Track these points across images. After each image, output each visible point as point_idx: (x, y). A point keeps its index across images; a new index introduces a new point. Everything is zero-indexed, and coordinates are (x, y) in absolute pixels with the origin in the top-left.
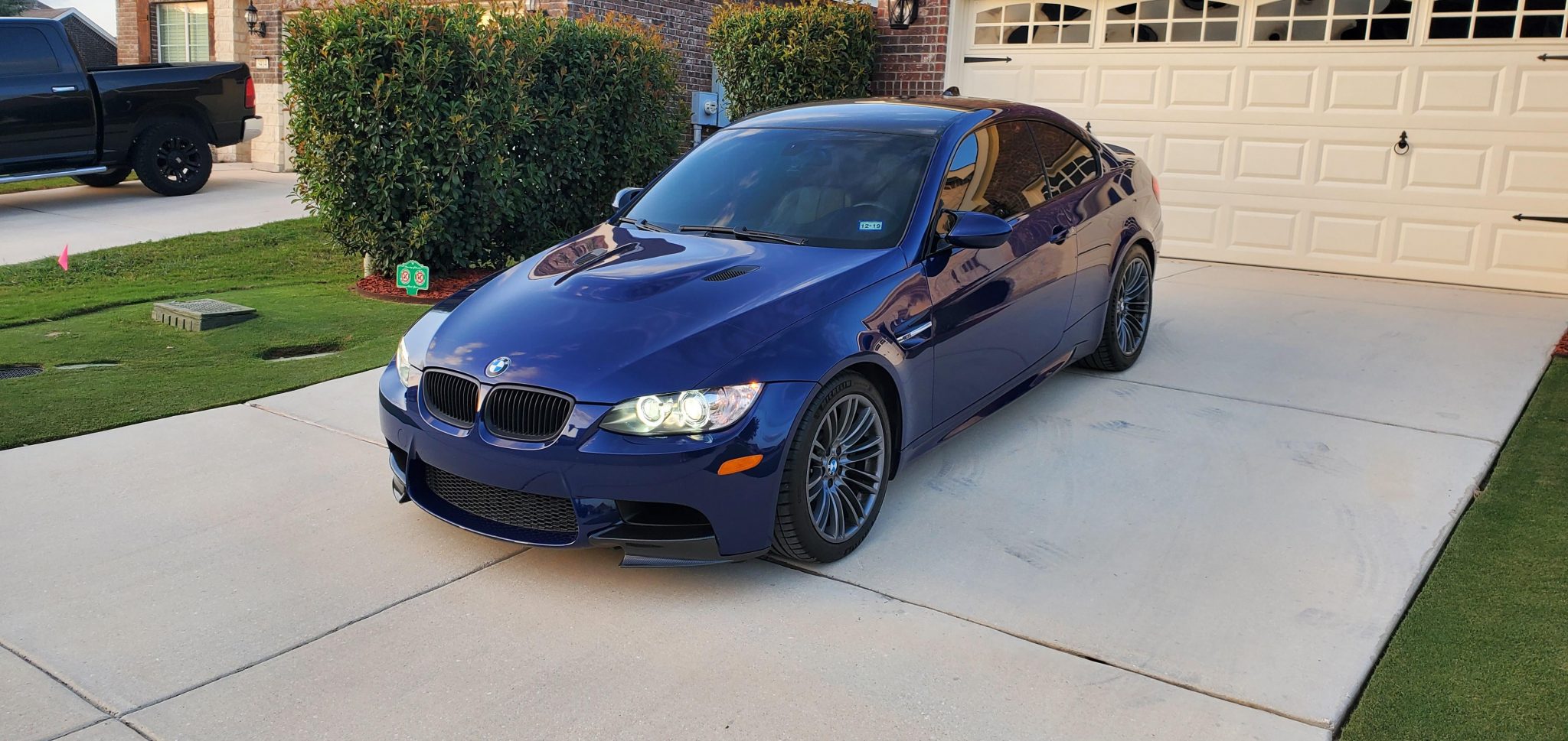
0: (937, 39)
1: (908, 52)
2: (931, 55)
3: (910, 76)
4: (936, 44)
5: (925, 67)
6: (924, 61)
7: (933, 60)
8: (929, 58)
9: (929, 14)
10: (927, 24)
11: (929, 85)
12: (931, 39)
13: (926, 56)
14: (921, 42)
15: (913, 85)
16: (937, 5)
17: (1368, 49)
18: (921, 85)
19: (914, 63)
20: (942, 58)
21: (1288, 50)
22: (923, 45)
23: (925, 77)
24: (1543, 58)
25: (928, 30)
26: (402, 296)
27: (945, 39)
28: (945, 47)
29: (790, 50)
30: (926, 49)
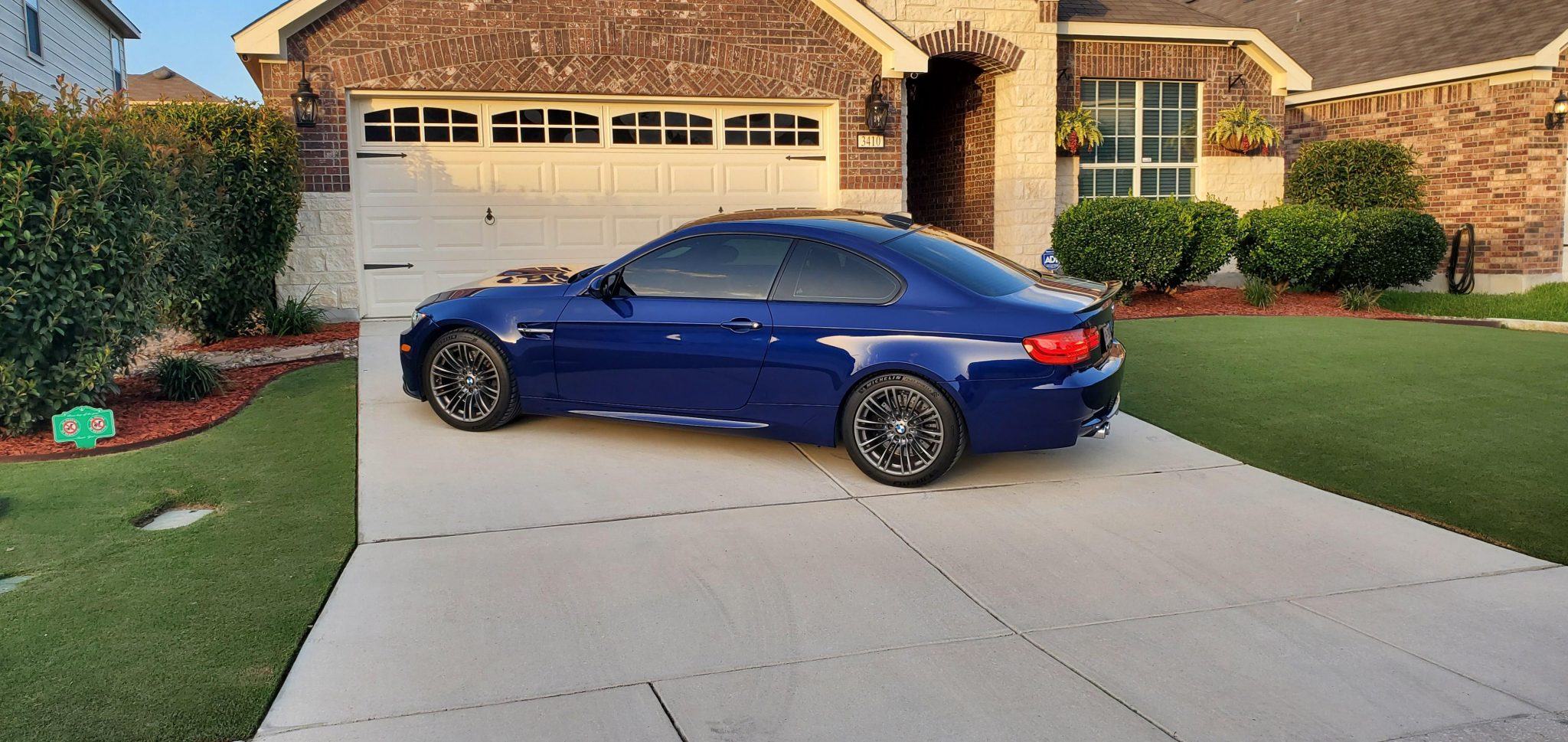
0: (339, 137)
1: (307, 148)
2: (334, 151)
3: (314, 170)
4: (339, 141)
5: (329, 162)
6: (327, 156)
7: (337, 156)
8: (332, 154)
9: (326, 113)
10: (325, 123)
11: (337, 179)
12: (331, 137)
13: (329, 152)
14: (322, 139)
15: (318, 179)
16: (335, 105)
17: (688, 151)
18: (328, 179)
19: (316, 158)
20: (345, 154)
21: (637, 151)
22: (324, 141)
23: (330, 171)
24: (789, 158)
25: (328, 128)
26: (70, 451)
27: (346, 138)
28: (346, 143)
29: (258, 150)
30: (329, 146)
